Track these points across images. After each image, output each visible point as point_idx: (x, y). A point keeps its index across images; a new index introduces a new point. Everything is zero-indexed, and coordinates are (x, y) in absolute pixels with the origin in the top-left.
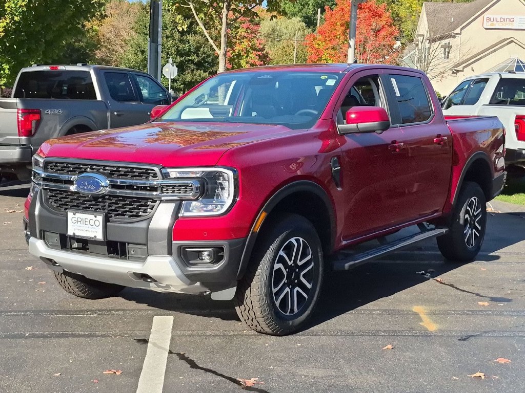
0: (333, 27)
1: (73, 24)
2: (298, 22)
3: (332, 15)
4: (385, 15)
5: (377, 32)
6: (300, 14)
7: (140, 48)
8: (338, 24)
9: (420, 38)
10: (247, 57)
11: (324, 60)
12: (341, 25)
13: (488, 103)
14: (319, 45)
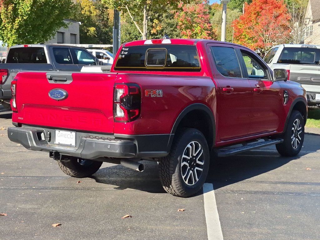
0: (249, 15)
1: (59, 20)
2: (237, 12)
3: (249, 8)
4: (282, 7)
5: (277, 17)
6: (239, 7)
7: (128, 31)
8: (253, 13)
9: (308, 20)
10: (201, 34)
11: (243, 35)
12: (255, 14)
13: (276, 62)
14: (241, 26)
